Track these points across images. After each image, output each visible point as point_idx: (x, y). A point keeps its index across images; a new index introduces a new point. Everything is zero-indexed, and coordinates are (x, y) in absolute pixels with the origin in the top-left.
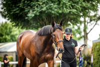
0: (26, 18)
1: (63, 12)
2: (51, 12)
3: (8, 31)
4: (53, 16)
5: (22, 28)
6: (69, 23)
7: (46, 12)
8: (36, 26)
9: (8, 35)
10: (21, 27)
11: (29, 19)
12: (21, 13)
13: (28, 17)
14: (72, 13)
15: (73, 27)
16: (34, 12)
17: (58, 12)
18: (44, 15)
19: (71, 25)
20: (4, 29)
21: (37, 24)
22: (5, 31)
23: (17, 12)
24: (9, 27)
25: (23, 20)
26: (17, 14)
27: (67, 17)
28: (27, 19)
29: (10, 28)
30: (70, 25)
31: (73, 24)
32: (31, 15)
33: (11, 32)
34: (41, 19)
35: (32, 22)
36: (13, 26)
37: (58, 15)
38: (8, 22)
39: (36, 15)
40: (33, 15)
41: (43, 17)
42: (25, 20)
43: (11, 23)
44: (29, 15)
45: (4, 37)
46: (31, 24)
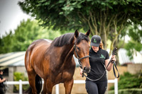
0: (61, 13)
1: (119, 4)
2: (100, 4)
3: (32, 32)
4: (104, 9)
5: (54, 29)
6: (129, 20)
7: (93, 3)
8: (77, 25)
9: (32, 39)
10: (52, 27)
11: (65, 15)
12: (53, 6)
13: (64, 11)
14: (133, 5)
16: (74, 4)
17: (111, 4)
18: (89, 8)
19: (133, 23)
20: (25, 30)
22: (28, 33)
23: (46, 4)
24: (33, 27)
25: (56, 16)
26: (47, 6)
27: (126, 11)
28: (62, 15)
29: (35, 29)
30: (130, 23)
31: (135, 23)
32: (68, 8)
33: (36, 35)
35: (70, 19)
36: (40, 25)
37: (111, 8)
38: (33, 19)
39: (76, 9)
40: (72, 9)
41: (88, 11)
42: (59, 16)
43: (37, 21)
44: (66, 8)
45: (26, 42)
46: (68, 22)
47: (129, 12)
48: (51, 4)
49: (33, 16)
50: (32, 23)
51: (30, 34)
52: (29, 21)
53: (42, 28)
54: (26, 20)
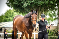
0: (22, 7)
1: (45, 3)
2: (37, 3)
3: (11, 14)
4: (39, 5)
5: (20, 13)
6: (49, 10)
7: (35, 3)
8: (28, 11)
9: (11, 17)
10: (19, 12)
11: (24, 8)
13: (24, 6)
14: (50, 4)
15: (51, 12)
16: (27, 3)
17: (42, 3)
18: (33, 5)
19: (50, 11)
20: (9, 13)
21: (29, 10)
22: (10, 14)
23: (17, 3)
25: (20, 8)
26: (17, 4)
27: (47, 6)
28: (23, 8)
29: (12, 13)
30: (49, 11)
31: (51, 11)
32: (25, 5)
33: (13, 15)
34: (31, 7)
35: (26, 9)
36: (14, 12)
37: (42, 5)
38: (12, 9)
40: (27, 5)
41: (33, 6)
42: (21, 8)
43: (13, 10)
44: (24, 5)
45: (9, 18)
46: (25, 10)
47: (48, 6)
48: (19, 3)
49: (11, 8)
50: (11, 11)
51: (10, 15)
52: (10, 10)
53: (15, 12)
54: (9, 10)
